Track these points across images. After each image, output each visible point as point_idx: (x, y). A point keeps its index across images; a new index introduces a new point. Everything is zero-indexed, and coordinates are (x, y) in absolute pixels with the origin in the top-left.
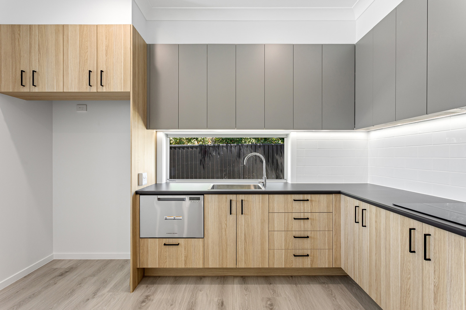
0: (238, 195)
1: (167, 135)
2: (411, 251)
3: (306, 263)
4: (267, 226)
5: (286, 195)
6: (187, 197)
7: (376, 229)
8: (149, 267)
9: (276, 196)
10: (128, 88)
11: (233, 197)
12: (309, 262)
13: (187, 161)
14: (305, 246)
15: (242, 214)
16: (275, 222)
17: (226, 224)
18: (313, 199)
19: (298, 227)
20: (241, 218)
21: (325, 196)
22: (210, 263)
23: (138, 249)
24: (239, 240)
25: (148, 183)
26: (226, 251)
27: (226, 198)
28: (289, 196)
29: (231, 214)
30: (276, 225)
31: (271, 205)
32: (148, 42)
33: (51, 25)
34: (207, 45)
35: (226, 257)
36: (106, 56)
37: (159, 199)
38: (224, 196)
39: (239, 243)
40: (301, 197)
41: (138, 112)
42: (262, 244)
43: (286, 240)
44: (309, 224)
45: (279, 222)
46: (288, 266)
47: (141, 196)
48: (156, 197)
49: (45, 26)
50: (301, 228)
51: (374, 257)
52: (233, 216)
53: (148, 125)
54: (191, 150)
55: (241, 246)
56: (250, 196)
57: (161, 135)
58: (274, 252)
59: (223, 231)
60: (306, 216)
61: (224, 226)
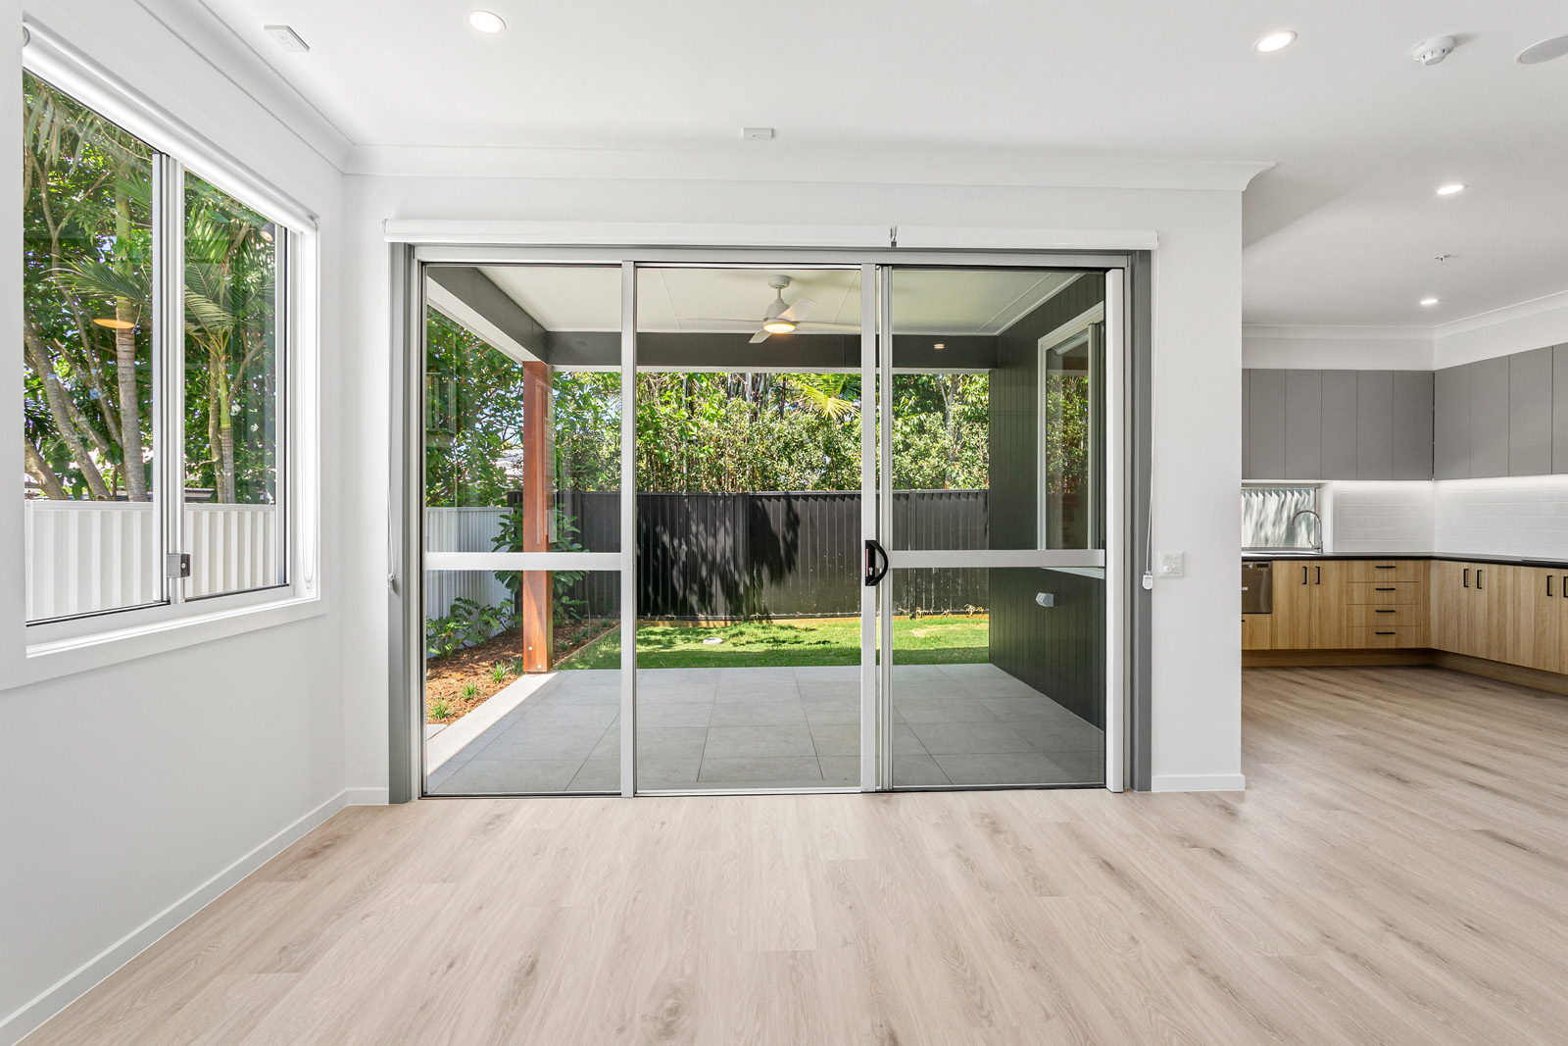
0: (1312, 562)
2: (1548, 595)
3: (1390, 643)
4: (1345, 599)
5: (1367, 562)
6: (1253, 564)
7: (1499, 587)
9: (1356, 562)
11: (1306, 564)
12: (1394, 642)
14: (1390, 621)
15: (1318, 584)
16: (1355, 593)
17: (1299, 597)
18: (1399, 565)
19: (1382, 601)
20: (1318, 589)
22: (1279, 644)
24: (1312, 615)
26: (1298, 628)
27: (1299, 565)
28: (1371, 562)
29: (1305, 584)
30: (1355, 597)
31: (1350, 573)
35: (1298, 636)
38: (1296, 563)
39: (1312, 619)
40: (1384, 563)
42: (1340, 620)
43: (1367, 616)
44: (1394, 596)
45: (1359, 594)
46: (1369, 647)
50: (1385, 600)
51: (1495, 616)
52: (1307, 586)
55: (1315, 621)
56: (1326, 562)
58: (1353, 630)
59: (1295, 604)
60: (1391, 586)
61: (1295, 598)
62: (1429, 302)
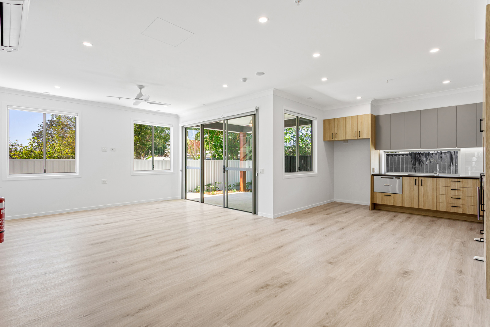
0: (419, 178)
1: (384, 152)
3: (460, 211)
4: (435, 192)
5: (447, 179)
6: (395, 177)
8: (378, 203)
9: (441, 179)
10: (370, 137)
11: (417, 178)
12: (461, 210)
13: (399, 164)
14: (459, 202)
15: (421, 185)
16: (440, 190)
17: (413, 189)
18: (463, 181)
19: (453, 193)
20: (421, 188)
21: (471, 180)
22: (405, 205)
23: (373, 196)
24: (420, 196)
25: (377, 172)
26: (413, 200)
27: (413, 178)
29: (416, 185)
30: (440, 192)
31: (438, 182)
32: (376, 115)
33: (341, 118)
34: (405, 112)
35: (414, 203)
36: (361, 126)
37: (382, 178)
38: (412, 178)
39: (420, 198)
40: (456, 180)
41: (373, 144)
42: (433, 199)
43: (447, 199)
44: (461, 193)
45: (442, 191)
46: (448, 211)
47: (374, 176)
48: (380, 177)
49: (339, 118)
50: (456, 194)
52: (417, 187)
53: (376, 148)
54: (402, 156)
55: (421, 199)
56: (426, 178)
57: (382, 152)
58: (439, 204)
59: (412, 192)
60: (459, 189)
61: (412, 190)
62: (446, 82)
